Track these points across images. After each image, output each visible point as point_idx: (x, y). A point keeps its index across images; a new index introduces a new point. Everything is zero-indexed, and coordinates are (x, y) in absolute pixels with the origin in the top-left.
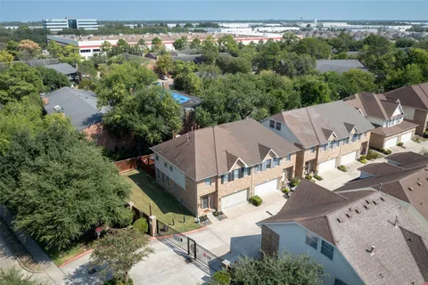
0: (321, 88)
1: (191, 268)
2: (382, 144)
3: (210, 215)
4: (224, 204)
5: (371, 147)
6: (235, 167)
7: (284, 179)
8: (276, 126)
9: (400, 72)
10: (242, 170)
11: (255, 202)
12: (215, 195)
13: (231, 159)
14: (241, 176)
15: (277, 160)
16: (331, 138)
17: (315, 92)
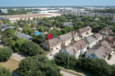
0: (65, 31)
1: (51, 56)
2: (74, 39)
3: (52, 51)
4: (53, 49)
5: (73, 40)
6: (55, 44)
7: (61, 46)
8: (59, 38)
9: (78, 26)
10: (55, 45)
11: (57, 49)
12: (52, 48)
13: (54, 44)
14: (55, 46)
15: (60, 43)
16: (67, 39)
17: (64, 32)
